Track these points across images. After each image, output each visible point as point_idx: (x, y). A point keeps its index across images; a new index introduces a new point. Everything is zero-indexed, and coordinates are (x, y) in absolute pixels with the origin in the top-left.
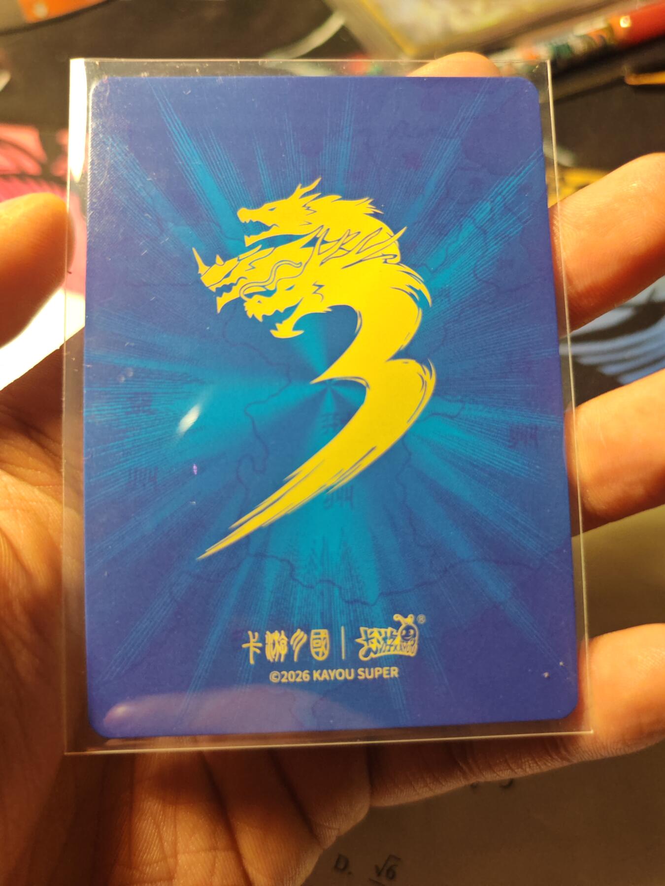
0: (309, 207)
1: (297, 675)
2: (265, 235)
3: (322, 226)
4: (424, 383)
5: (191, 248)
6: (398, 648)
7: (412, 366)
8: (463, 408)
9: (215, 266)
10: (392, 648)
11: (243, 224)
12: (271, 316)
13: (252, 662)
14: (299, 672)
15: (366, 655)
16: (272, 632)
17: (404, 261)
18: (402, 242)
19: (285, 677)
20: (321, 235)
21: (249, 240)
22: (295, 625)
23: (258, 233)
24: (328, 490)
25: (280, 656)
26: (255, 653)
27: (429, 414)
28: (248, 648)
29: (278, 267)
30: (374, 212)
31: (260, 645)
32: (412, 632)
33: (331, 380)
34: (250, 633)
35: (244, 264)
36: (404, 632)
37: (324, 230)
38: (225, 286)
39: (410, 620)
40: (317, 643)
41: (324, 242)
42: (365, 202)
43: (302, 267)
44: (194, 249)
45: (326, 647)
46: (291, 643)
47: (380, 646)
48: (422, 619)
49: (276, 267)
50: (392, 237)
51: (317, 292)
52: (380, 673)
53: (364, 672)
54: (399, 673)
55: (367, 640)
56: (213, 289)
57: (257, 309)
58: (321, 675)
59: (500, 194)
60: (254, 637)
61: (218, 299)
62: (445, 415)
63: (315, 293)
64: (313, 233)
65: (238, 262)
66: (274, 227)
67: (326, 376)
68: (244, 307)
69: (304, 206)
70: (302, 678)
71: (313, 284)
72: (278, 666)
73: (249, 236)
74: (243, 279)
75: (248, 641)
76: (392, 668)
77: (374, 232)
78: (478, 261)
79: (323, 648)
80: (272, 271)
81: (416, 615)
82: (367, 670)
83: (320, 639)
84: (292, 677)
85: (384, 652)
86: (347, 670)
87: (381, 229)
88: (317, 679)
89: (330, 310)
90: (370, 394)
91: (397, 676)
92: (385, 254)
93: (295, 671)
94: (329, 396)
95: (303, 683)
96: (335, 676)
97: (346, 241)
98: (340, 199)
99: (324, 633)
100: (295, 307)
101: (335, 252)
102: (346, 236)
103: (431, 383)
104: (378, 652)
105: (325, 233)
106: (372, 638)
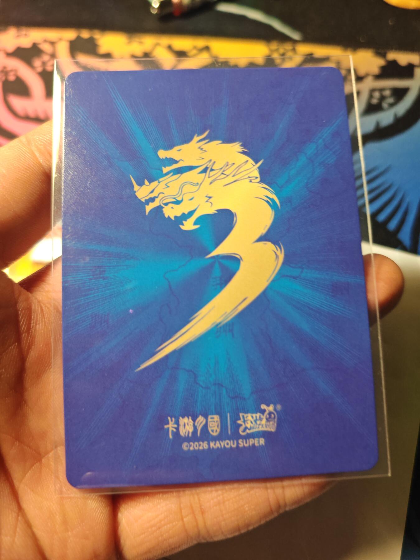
0: (202, 149)
1: (200, 445)
2: (175, 166)
3: (211, 160)
4: (277, 256)
6: (264, 426)
7: (269, 246)
8: (302, 272)
9: (144, 186)
10: (260, 426)
12: (180, 216)
13: (171, 436)
14: (201, 443)
15: (244, 431)
16: (183, 417)
17: (262, 181)
18: (261, 169)
19: (192, 446)
20: (210, 166)
21: (165, 170)
22: (198, 412)
23: (170, 165)
24: (217, 325)
25: (189, 432)
26: (172, 431)
27: (281, 275)
28: (168, 429)
29: (183, 186)
30: (243, 151)
31: (176, 426)
32: (273, 416)
33: (218, 256)
34: (169, 418)
35: (162, 185)
36: (268, 416)
37: (212, 162)
38: (150, 198)
39: (271, 408)
40: (212, 424)
41: (212, 170)
42: (237, 144)
43: (198, 187)
44: (130, 175)
45: (218, 426)
46: (196, 424)
47: (252, 425)
48: (279, 407)
49: (181, 187)
50: (254, 166)
51: (209, 201)
52: (253, 442)
53: (243, 442)
54: (265, 443)
55: (244, 421)
56: (143, 200)
57: (170, 212)
58: (215, 445)
59: (321, 138)
60: (172, 421)
61: (146, 206)
62: (291, 277)
63: (207, 201)
64: (205, 165)
65: (158, 183)
66: (181, 161)
67: (214, 253)
68: (163, 211)
69: (199, 148)
70: (203, 447)
71: (205, 195)
72: (188, 439)
73: (165, 167)
74: (161, 195)
75: (168, 423)
76: (261, 439)
77: (243, 163)
78: (308, 180)
79: (216, 427)
80: (180, 188)
81: (275, 405)
83: (214, 421)
84: (196, 446)
85: (255, 429)
86: (232, 441)
87: (247, 161)
88: (213, 447)
89: (216, 212)
90: (242, 264)
91: (264, 444)
92: (250, 176)
93: (198, 442)
94: (217, 266)
95: (204, 450)
96: (224, 446)
97: (226, 169)
98: (221, 143)
99: (216, 418)
100: (195, 210)
101: (219, 176)
102: (226, 165)
103: (281, 257)
104: (252, 429)
105: (212, 164)
106: (247, 420)
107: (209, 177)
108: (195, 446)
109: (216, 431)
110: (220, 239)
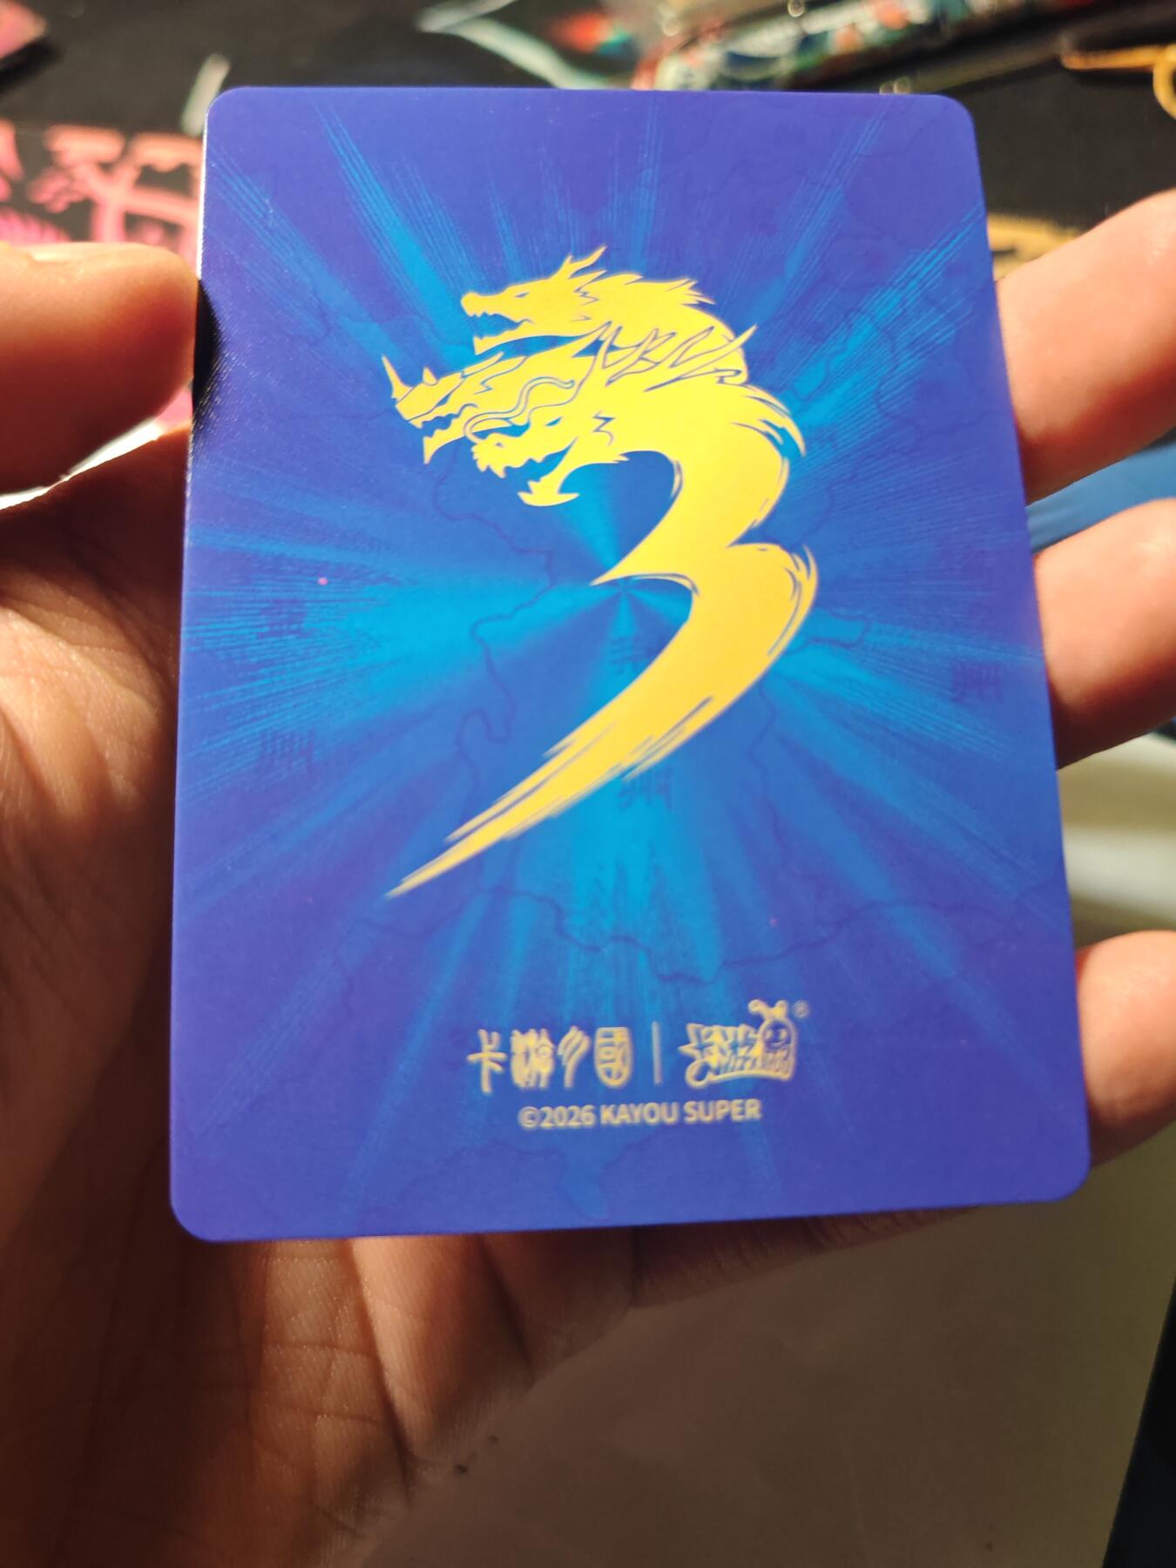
0: (585, 293)
1: (571, 1115)
2: (508, 336)
3: (609, 323)
4: (797, 585)
5: (380, 357)
6: (759, 1063)
7: (774, 555)
8: (868, 630)
9: (420, 388)
10: (748, 1064)
11: (471, 318)
12: (521, 468)
13: (486, 1087)
14: (574, 1108)
15: (700, 1077)
16: (524, 1031)
17: (753, 380)
18: (749, 350)
19: (548, 1117)
20: (606, 337)
21: (481, 345)
22: (567, 1019)
23: (496, 332)
24: (623, 774)
25: (539, 1077)
26: (492, 1072)
27: (808, 637)
28: (478, 1066)
29: (532, 387)
30: (700, 302)
32: (783, 1034)
33: (627, 579)
34: (483, 1034)
35: (473, 383)
36: (769, 1034)
37: (612, 329)
38: (438, 419)
39: (779, 1012)
40: (608, 1053)
41: (612, 348)
42: (684, 284)
43: (574, 389)
44: (383, 358)
45: (624, 1059)
46: (560, 1051)
47: (724, 1060)
48: (802, 1009)
49: (526, 390)
50: (731, 341)
51: (602, 429)
52: (725, 1111)
53: (697, 1109)
54: (763, 1111)
55: (701, 1048)
56: (418, 423)
57: (493, 456)
58: (615, 1113)
59: (914, 277)
60: (490, 1041)
61: (427, 441)
62: (833, 642)
63: (598, 430)
64: (594, 334)
65: (461, 380)
66: (525, 323)
67: (618, 572)
68: (472, 454)
69: (578, 290)
70: (579, 1120)
71: (594, 415)
72: (537, 1097)
73: (481, 336)
74: (467, 408)
75: (478, 1049)
76: (750, 1101)
77: (700, 334)
78: (880, 386)
79: (620, 1061)
80: (521, 394)
81: (791, 1002)
82: (701, 1105)
83: (611, 1045)
84: (561, 1118)
85: (733, 1070)
86: (664, 1106)
87: (712, 328)
88: (608, 1121)
89: (624, 459)
90: (698, 604)
91: (757, 1116)
92: (720, 368)
93: (567, 1106)
94: (624, 607)
95: (582, 1129)
96: (642, 1118)
97: (651, 347)
98: (639, 280)
99: (620, 1035)
100: (563, 454)
101: (634, 363)
102: (650, 339)
103: (810, 586)
104: (722, 1071)
105: (614, 334)
106: (710, 1045)
107: (604, 367)
108: (557, 1118)
109: (619, 1075)
110: (632, 535)
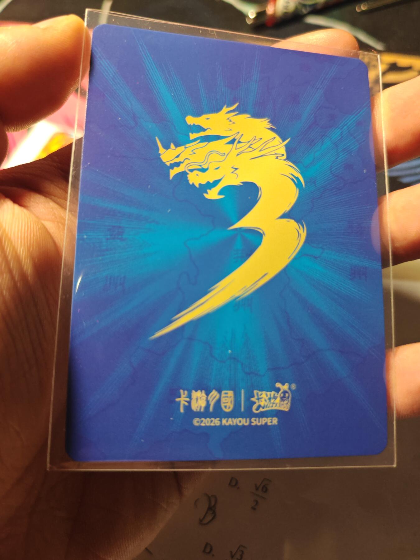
0: (231, 120)
1: (212, 421)
2: (202, 134)
3: (239, 132)
4: (299, 235)
5: (155, 137)
6: (278, 405)
7: (292, 224)
8: (323, 252)
9: (170, 149)
10: (274, 405)
11: (189, 125)
12: (204, 185)
13: (182, 410)
14: (213, 419)
15: (257, 409)
16: (196, 391)
17: (288, 159)
18: (287, 147)
19: (204, 422)
20: (237, 138)
21: (193, 136)
22: (212, 387)
23: (198, 132)
24: (236, 299)
25: (201, 407)
26: (184, 405)
27: (302, 254)
28: (180, 402)
29: (210, 154)
30: (271, 128)
31: (188, 399)
32: (287, 395)
33: (240, 228)
34: (181, 391)
35: (189, 150)
36: (282, 395)
37: (240, 134)
38: (175, 163)
39: (286, 387)
40: (226, 400)
41: (239, 142)
42: (265, 120)
43: (225, 156)
44: (156, 138)
45: (231, 402)
46: (209, 398)
47: (266, 404)
48: (294, 386)
49: (208, 154)
50: (281, 143)
51: (235, 172)
52: (265, 421)
53: (256, 421)
54: (278, 422)
55: (258, 399)
56: (168, 164)
57: (195, 179)
58: (227, 421)
59: (346, 125)
60: (184, 394)
61: (171, 171)
62: (311, 256)
63: (233, 173)
64: (233, 136)
65: (185, 149)
66: (208, 130)
67: (238, 225)
68: (187, 177)
69: (228, 119)
70: (214, 423)
71: (231, 167)
72: (200, 415)
73: (192, 133)
74: (186, 160)
75: (180, 397)
76: (274, 418)
77: (270, 139)
78: (332, 164)
79: (229, 403)
80: (206, 157)
81: (290, 384)
82: (257, 419)
83: (227, 397)
84: (208, 422)
85: (269, 407)
86: (244, 419)
87: (275, 138)
88: (225, 424)
89: (241, 184)
90: (265, 239)
91: (276, 424)
92: (277, 153)
93: (210, 418)
94: (239, 238)
95: (215, 426)
96: (236, 423)
97: (253, 143)
98: (250, 117)
99: (231, 393)
100: (220, 180)
101: (247, 149)
102: (253, 140)
103: (304, 235)
104: (265, 407)
105: (240, 136)
106: (262, 398)
107: (236, 149)
108: (206, 422)
109: (229, 408)
